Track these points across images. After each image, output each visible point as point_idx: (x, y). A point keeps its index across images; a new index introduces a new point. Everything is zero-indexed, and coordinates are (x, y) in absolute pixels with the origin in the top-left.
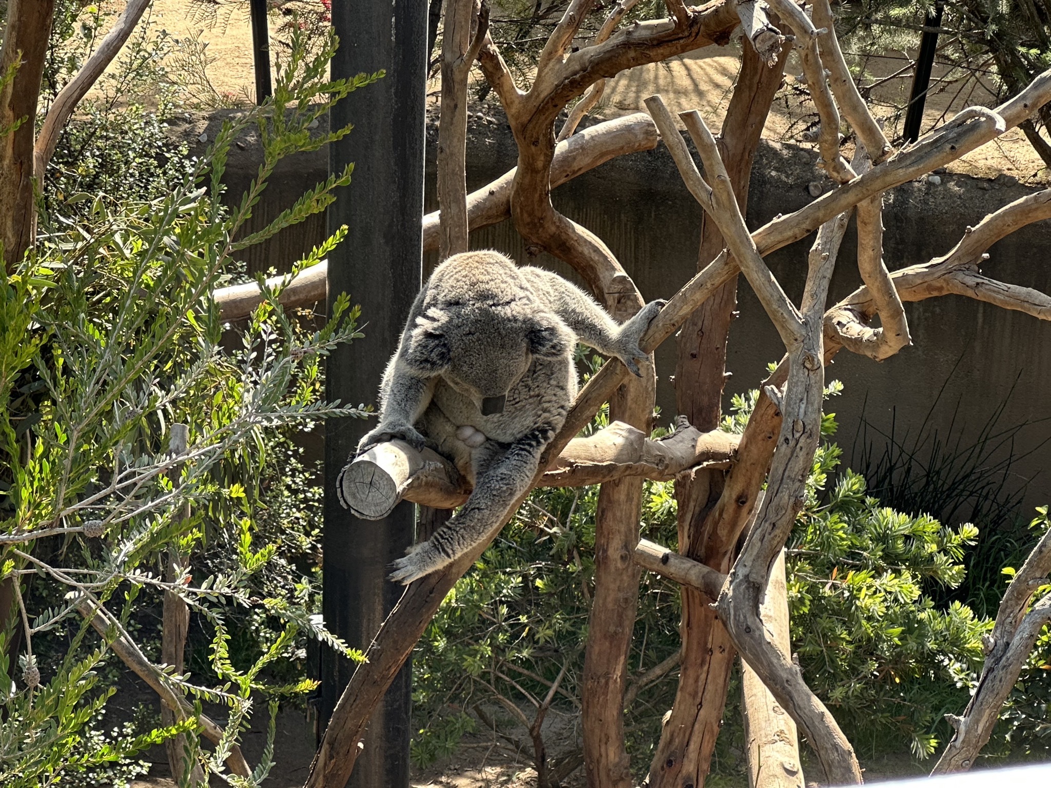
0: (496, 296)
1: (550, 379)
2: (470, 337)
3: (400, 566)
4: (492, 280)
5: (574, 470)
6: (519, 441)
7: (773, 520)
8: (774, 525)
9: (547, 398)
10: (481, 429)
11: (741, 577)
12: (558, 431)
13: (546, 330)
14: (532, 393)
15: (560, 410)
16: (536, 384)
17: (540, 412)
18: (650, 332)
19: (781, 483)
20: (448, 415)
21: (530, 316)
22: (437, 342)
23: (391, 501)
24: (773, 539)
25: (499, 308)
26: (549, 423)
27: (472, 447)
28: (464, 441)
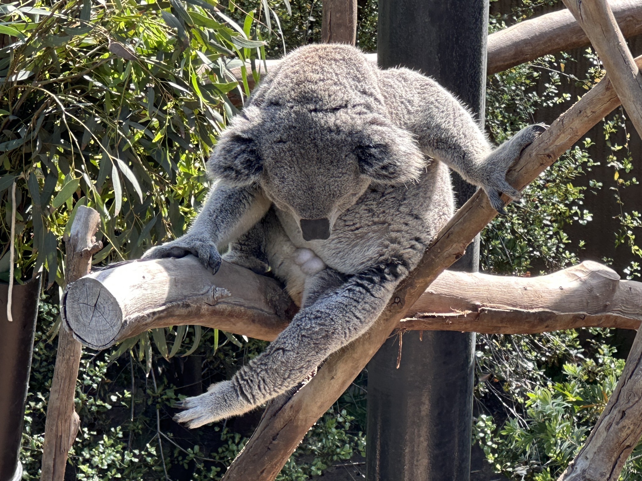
0: (321, 100)
1: (400, 205)
2: (281, 145)
3: (189, 405)
4: (323, 80)
5: (478, 315)
6: (362, 275)
7: (623, 408)
8: (624, 413)
9: (394, 226)
10: (319, 254)
11: (579, 471)
12: (412, 268)
13: (376, 146)
14: (376, 219)
15: (414, 242)
16: (382, 210)
17: (387, 242)
18: (522, 162)
19: (637, 364)
20: (288, 234)
21: (359, 128)
22: (243, 147)
23: (116, 329)
24: (621, 430)
25: (320, 115)
26: (400, 257)
27: (307, 273)
28: (301, 265)
